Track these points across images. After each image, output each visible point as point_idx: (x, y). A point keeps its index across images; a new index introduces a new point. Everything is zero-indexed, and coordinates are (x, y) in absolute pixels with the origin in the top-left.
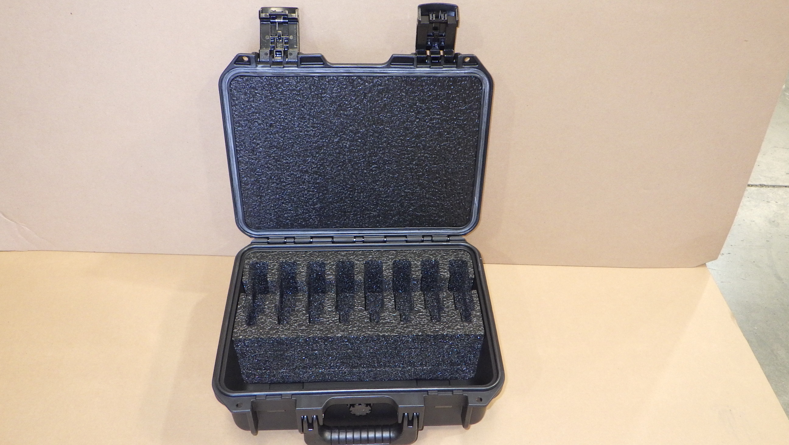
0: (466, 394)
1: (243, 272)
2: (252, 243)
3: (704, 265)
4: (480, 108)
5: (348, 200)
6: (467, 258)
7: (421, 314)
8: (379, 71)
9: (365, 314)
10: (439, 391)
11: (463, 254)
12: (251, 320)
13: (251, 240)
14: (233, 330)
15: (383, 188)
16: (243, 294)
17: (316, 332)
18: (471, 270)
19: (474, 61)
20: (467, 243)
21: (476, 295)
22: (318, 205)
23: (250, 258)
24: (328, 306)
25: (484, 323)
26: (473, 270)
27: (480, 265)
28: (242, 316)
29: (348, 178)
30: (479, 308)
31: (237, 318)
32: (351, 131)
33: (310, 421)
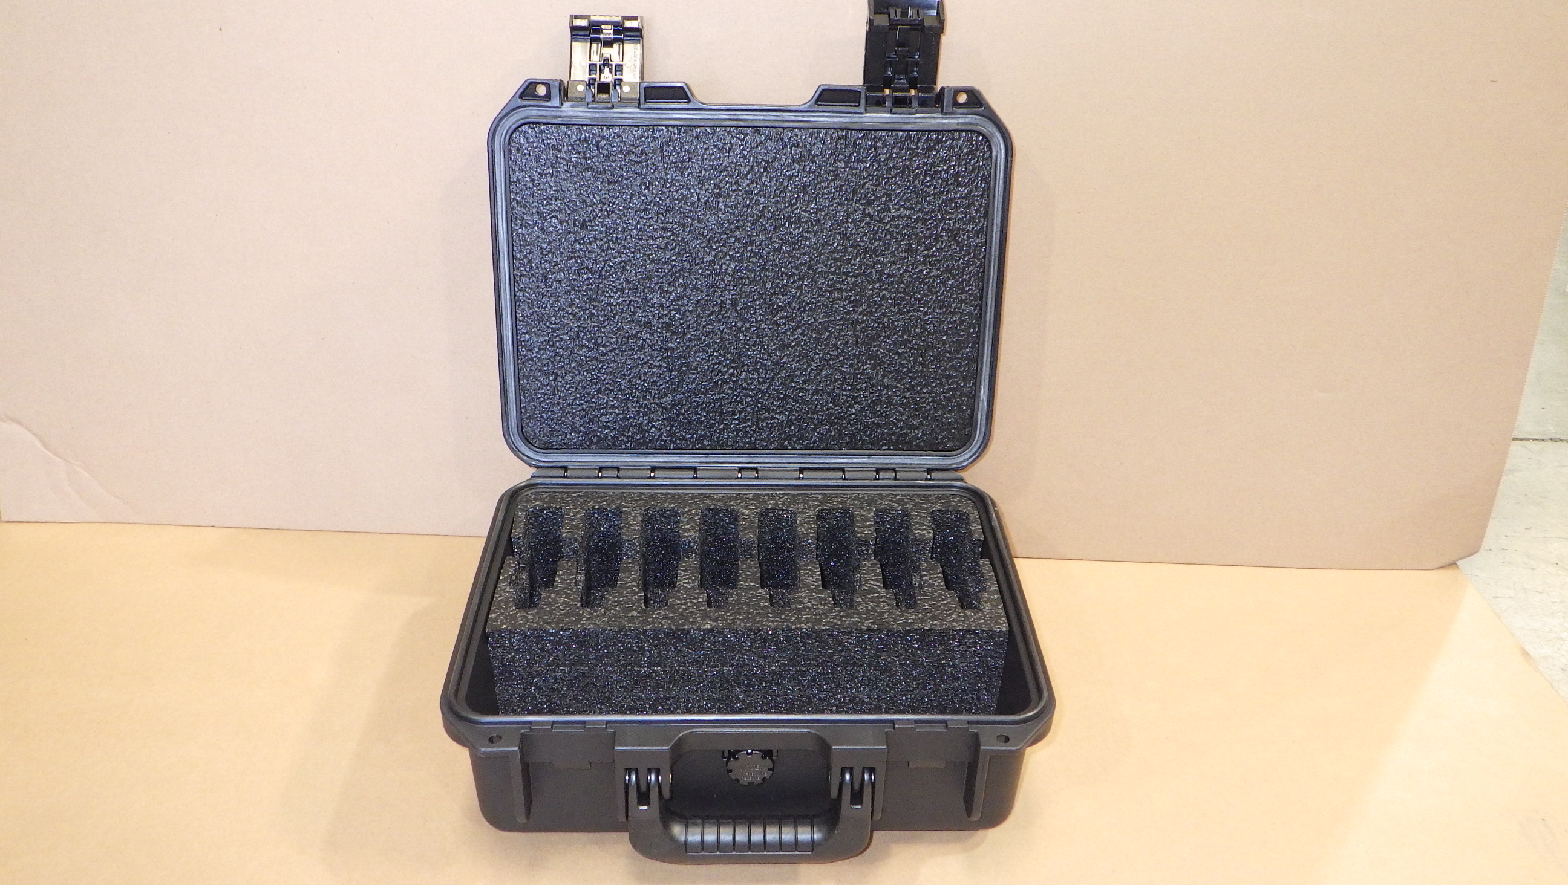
0: (974, 729)
1: (513, 523)
2: (532, 477)
3: (1452, 565)
5: (729, 388)
6: (968, 507)
7: (876, 595)
8: (793, 118)
9: (760, 593)
10: (916, 722)
11: (960, 501)
12: (528, 601)
13: (532, 471)
14: (488, 613)
16: (511, 557)
17: (661, 619)
18: (976, 527)
19: (975, 100)
20: (965, 482)
21: (989, 567)
23: (528, 501)
24: (686, 579)
25: (1006, 612)
26: (980, 527)
27: (994, 516)
28: (506, 591)
30: (995, 588)
31: (497, 596)
33: (643, 788)
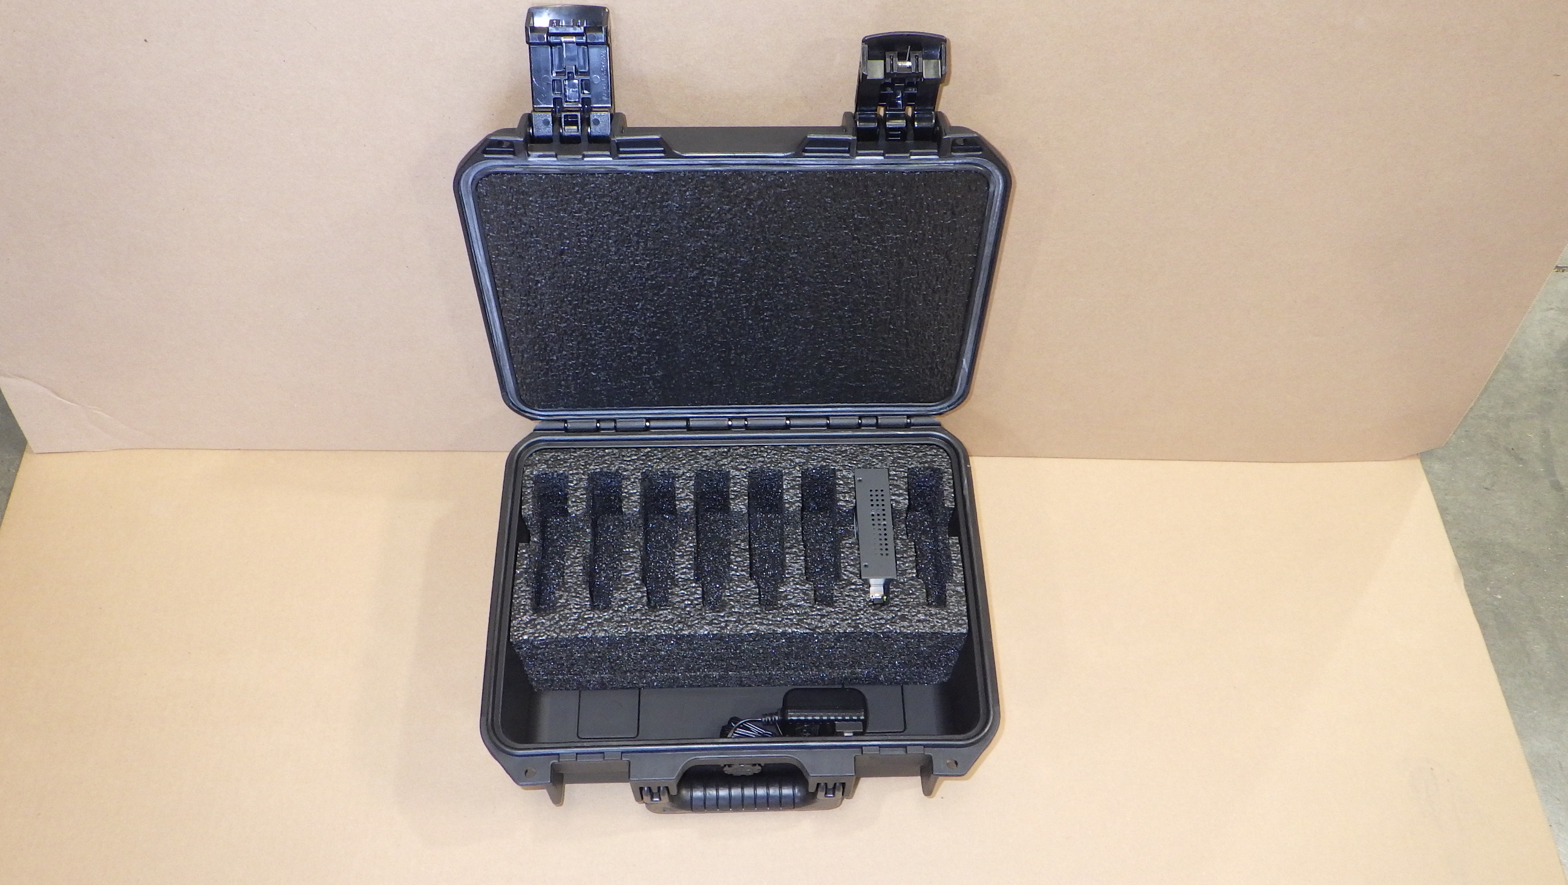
0: (929, 752)
1: (521, 496)
2: (535, 430)
4: (982, 222)
6: (942, 462)
7: (853, 587)
8: (778, 162)
9: (749, 586)
10: (880, 746)
11: (936, 455)
12: (541, 603)
13: (533, 425)
14: (510, 621)
15: (785, 346)
16: (524, 544)
17: (662, 624)
18: (948, 490)
19: (975, 144)
20: (943, 430)
21: (957, 548)
22: (660, 373)
23: (533, 465)
24: (683, 568)
25: (968, 608)
26: (952, 490)
27: (966, 482)
28: (523, 596)
29: (715, 332)
30: (960, 576)
31: (516, 596)
32: (721, 260)
33: (655, 791)
